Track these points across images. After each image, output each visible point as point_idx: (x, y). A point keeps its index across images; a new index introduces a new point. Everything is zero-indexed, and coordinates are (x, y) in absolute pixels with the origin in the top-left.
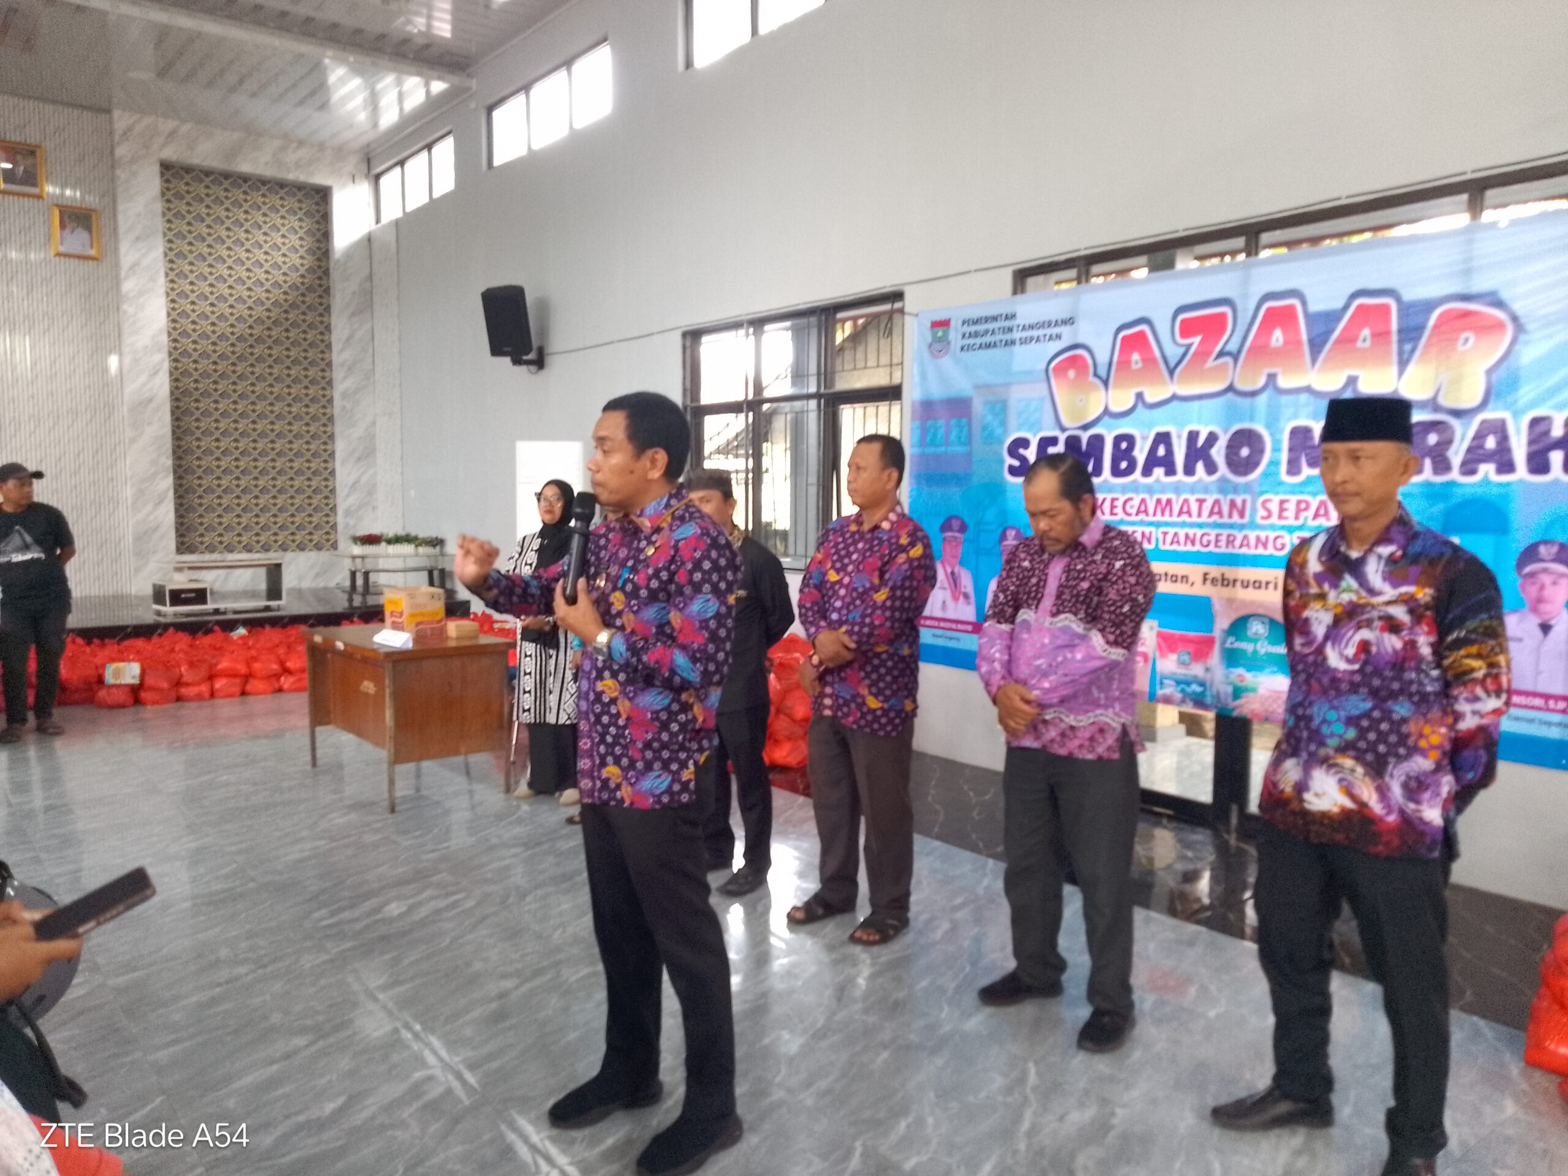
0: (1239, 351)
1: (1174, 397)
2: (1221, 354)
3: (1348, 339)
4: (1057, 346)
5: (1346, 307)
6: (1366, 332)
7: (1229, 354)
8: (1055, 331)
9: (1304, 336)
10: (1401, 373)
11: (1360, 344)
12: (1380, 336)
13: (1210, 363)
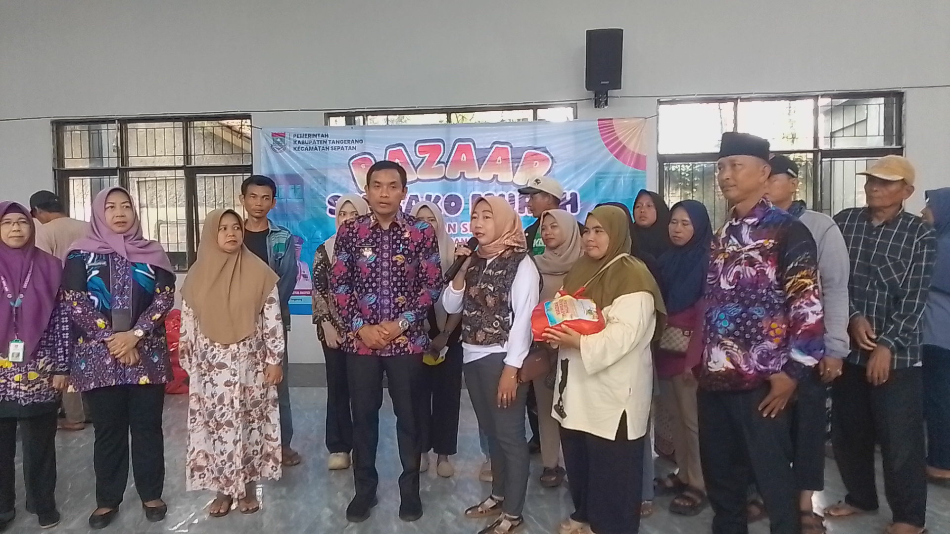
0: (448, 162)
1: (418, 180)
2: (439, 162)
3: (493, 161)
4: (353, 153)
5: (491, 148)
6: (500, 158)
7: (443, 163)
8: (352, 145)
9: (475, 158)
10: (514, 175)
11: (497, 162)
12: (505, 160)
13: (434, 166)
